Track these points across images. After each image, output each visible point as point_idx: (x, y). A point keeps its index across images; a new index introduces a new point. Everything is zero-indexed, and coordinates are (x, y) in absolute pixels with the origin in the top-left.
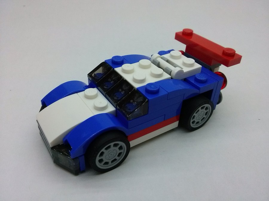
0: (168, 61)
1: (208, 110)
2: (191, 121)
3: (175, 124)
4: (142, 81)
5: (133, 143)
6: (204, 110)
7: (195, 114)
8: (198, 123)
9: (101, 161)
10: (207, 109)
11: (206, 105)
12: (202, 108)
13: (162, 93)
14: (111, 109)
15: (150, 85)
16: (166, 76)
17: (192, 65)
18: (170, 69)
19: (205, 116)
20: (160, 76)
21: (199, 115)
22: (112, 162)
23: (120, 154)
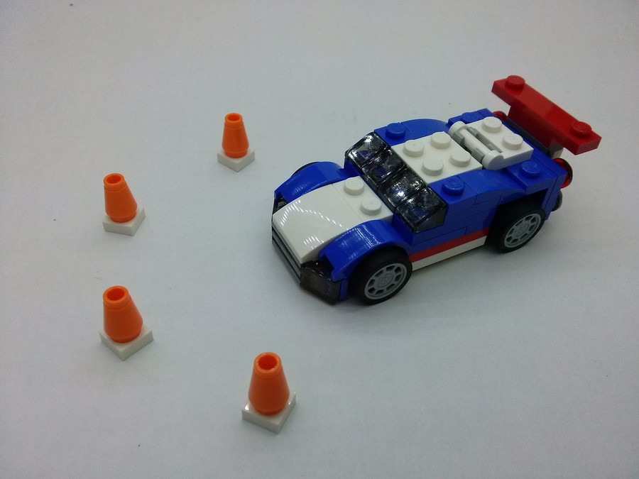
0: (478, 137)
1: (535, 223)
2: (507, 237)
3: (481, 241)
4: (438, 173)
5: (416, 265)
6: (529, 222)
7: (514, 227)
8: (515, 240)
9: (371, 291)
10: (534, 220)
11: (534, 215)
12: (527, 219)
13: (468, 195)
14: (386, 213)
15: (450, 180)
16: (476, 165)
17: (518, 147)
18: (482, 153)
19: (528, 232)
20: (465, 164)
21: (520, 228)
22: (388, 288)
23: (397, 278)
